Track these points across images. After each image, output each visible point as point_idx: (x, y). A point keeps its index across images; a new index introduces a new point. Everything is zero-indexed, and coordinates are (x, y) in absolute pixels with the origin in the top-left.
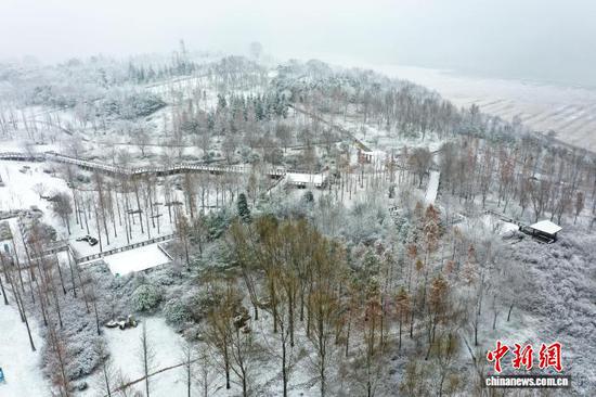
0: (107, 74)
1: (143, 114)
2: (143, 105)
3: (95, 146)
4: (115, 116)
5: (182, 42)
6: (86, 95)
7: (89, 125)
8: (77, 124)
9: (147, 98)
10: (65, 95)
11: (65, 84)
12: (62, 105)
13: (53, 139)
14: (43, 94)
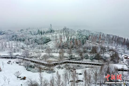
0: (32, 32)
1: (45, 43)
2: (45, 40)
3: (32, 53)
4: (36, 43)
5: (51, 25)
6: (27, 38)
7: (29, 46)
8: (25, 46)
9: (46, 38)
10: (21, 38)
11: (21, 35)
12: (20, 40)
13: (18, 51)
14: (15, 37)
